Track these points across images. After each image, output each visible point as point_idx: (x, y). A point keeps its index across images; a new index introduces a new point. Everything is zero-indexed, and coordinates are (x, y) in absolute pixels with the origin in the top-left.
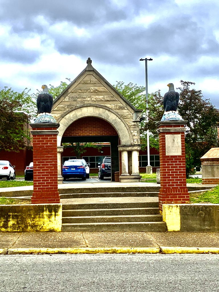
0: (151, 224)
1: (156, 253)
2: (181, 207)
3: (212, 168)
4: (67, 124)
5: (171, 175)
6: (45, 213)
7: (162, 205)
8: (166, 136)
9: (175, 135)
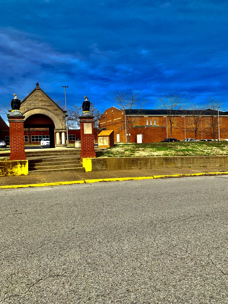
0: (77, 169)
1: (83, 183)
2: (92, 159)
3: (103, 140)
5: (87, 144)
7: (82, 159)
8: (84, 124)
9: (89, 124)
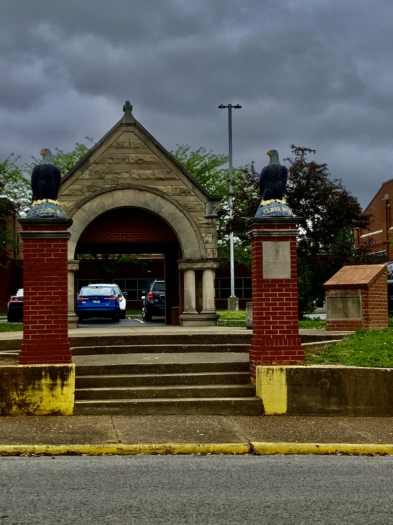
0: (235, 401)
1: (244, 453)
2: (289, 371)
3: (345, 303)
4: (87, 220)
5: (271, 314)
6: (43, 381)
7: (255, 368)
8: (264, 243)
9: (280, 243)
